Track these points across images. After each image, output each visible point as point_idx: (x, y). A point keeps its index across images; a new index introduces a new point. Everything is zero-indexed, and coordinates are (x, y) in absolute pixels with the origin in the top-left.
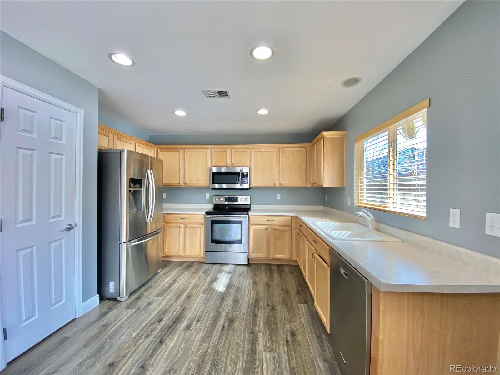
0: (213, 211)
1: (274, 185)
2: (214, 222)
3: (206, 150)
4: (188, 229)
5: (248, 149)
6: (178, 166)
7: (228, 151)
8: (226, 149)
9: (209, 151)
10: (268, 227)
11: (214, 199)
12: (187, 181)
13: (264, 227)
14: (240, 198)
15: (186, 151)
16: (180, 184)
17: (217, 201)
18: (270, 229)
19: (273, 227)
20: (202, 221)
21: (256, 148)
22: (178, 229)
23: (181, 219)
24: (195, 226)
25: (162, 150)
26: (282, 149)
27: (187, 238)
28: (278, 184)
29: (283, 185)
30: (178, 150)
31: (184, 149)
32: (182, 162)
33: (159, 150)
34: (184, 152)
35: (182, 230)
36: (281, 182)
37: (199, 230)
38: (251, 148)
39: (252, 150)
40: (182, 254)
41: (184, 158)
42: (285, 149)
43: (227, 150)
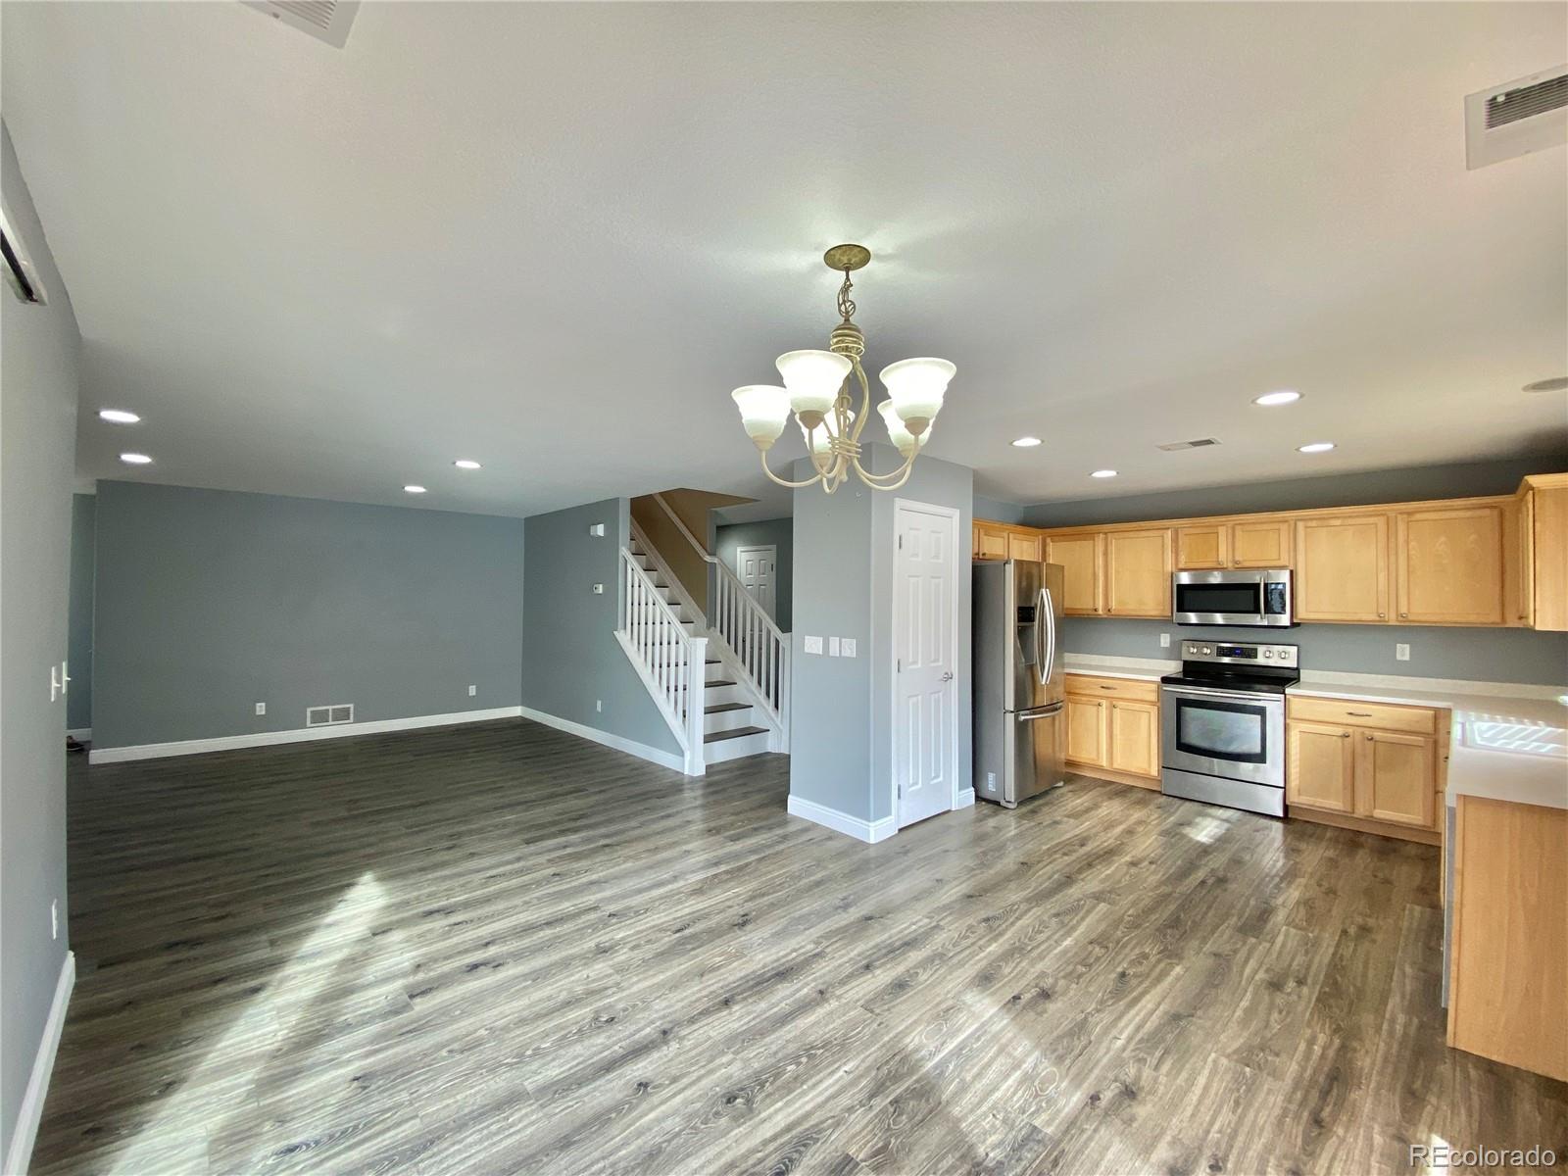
0: (1181, 676)
1: (1378, 619)
2: (1182, 703)
3: (1161, 532)
4: (1117, 712)
5: (1286, 521)
6: (1090, 571)
7: (1222, 531)
8: (1217, 526)
9: (1169, 534)
10: (1350, 730)
11: (1184, 649)
12: (1114, 605)
13: (1340, 731)
14: (1261, 649)
15: (1109, 539)
16: (1096, 610)
17: (1192, 653)
18: (1358, 737)
19: (1368, 732)
20: (1153, 697)
21: (1312, 519)
22: (1095, 708)
23: (1103, 687)
24: (1137, 706)
25: (1056, 538)
26: (1405, 516)
27: (1117, 730)
28: (1393, 616)
29: (1411, 618)
30: (1091, 536)
31: (1106, 533)
32: (1100, 561)
33: (1048, 540)
34: (1106, 539)
35: (1104, 711)
36: (1403, 610)
37: (1145, 716)
38: (1296, 520)
39: (1300, 525)
40: (1104, 763)
41: (1106, 554)
42: (1418, 516)
43: (1220, 528)
